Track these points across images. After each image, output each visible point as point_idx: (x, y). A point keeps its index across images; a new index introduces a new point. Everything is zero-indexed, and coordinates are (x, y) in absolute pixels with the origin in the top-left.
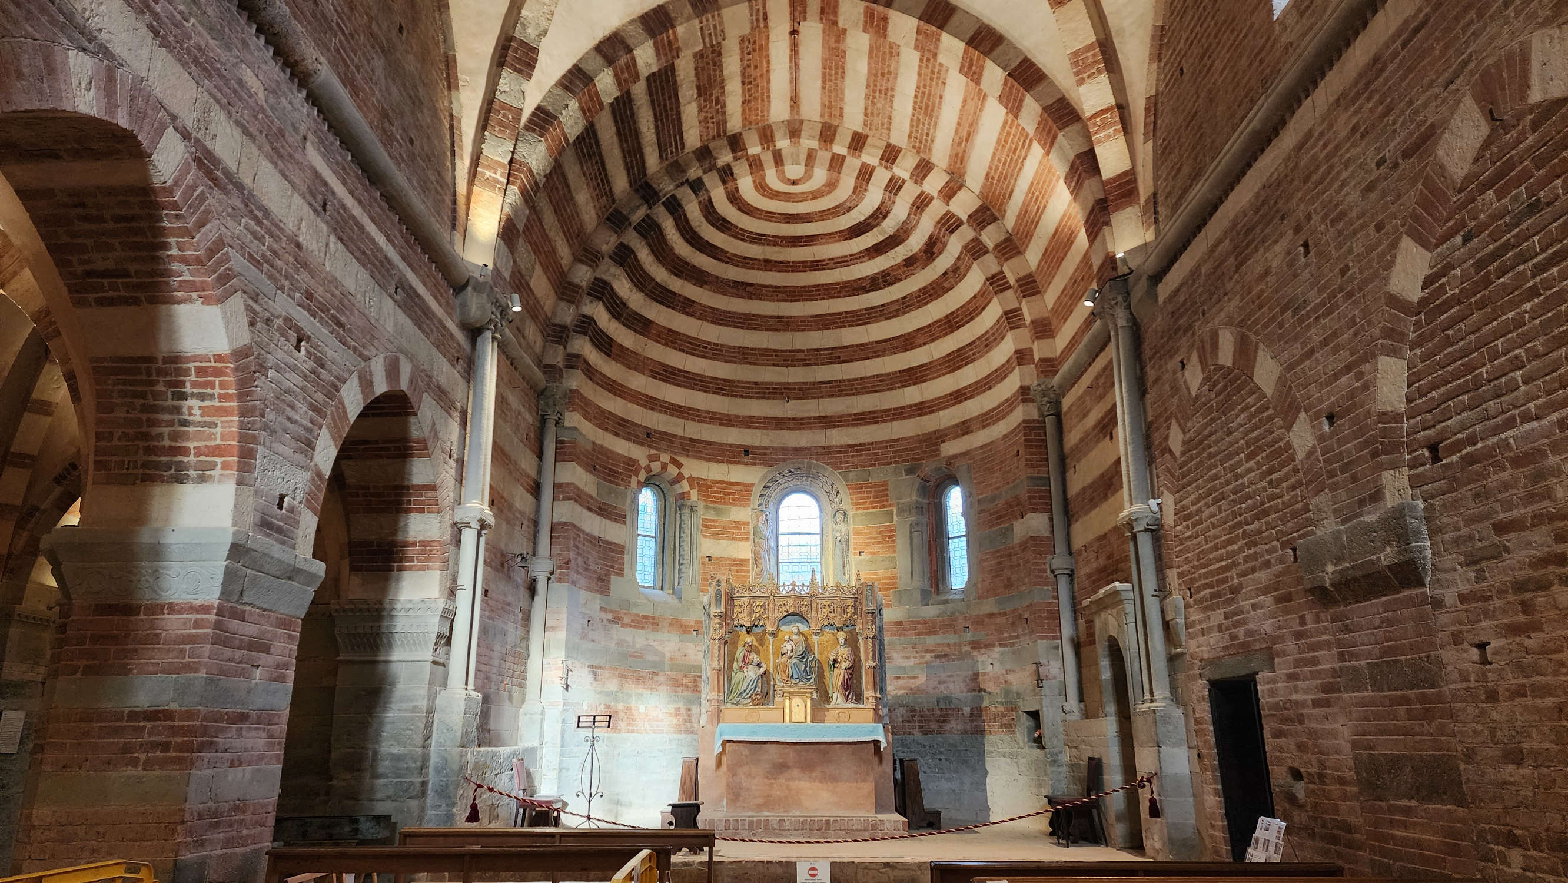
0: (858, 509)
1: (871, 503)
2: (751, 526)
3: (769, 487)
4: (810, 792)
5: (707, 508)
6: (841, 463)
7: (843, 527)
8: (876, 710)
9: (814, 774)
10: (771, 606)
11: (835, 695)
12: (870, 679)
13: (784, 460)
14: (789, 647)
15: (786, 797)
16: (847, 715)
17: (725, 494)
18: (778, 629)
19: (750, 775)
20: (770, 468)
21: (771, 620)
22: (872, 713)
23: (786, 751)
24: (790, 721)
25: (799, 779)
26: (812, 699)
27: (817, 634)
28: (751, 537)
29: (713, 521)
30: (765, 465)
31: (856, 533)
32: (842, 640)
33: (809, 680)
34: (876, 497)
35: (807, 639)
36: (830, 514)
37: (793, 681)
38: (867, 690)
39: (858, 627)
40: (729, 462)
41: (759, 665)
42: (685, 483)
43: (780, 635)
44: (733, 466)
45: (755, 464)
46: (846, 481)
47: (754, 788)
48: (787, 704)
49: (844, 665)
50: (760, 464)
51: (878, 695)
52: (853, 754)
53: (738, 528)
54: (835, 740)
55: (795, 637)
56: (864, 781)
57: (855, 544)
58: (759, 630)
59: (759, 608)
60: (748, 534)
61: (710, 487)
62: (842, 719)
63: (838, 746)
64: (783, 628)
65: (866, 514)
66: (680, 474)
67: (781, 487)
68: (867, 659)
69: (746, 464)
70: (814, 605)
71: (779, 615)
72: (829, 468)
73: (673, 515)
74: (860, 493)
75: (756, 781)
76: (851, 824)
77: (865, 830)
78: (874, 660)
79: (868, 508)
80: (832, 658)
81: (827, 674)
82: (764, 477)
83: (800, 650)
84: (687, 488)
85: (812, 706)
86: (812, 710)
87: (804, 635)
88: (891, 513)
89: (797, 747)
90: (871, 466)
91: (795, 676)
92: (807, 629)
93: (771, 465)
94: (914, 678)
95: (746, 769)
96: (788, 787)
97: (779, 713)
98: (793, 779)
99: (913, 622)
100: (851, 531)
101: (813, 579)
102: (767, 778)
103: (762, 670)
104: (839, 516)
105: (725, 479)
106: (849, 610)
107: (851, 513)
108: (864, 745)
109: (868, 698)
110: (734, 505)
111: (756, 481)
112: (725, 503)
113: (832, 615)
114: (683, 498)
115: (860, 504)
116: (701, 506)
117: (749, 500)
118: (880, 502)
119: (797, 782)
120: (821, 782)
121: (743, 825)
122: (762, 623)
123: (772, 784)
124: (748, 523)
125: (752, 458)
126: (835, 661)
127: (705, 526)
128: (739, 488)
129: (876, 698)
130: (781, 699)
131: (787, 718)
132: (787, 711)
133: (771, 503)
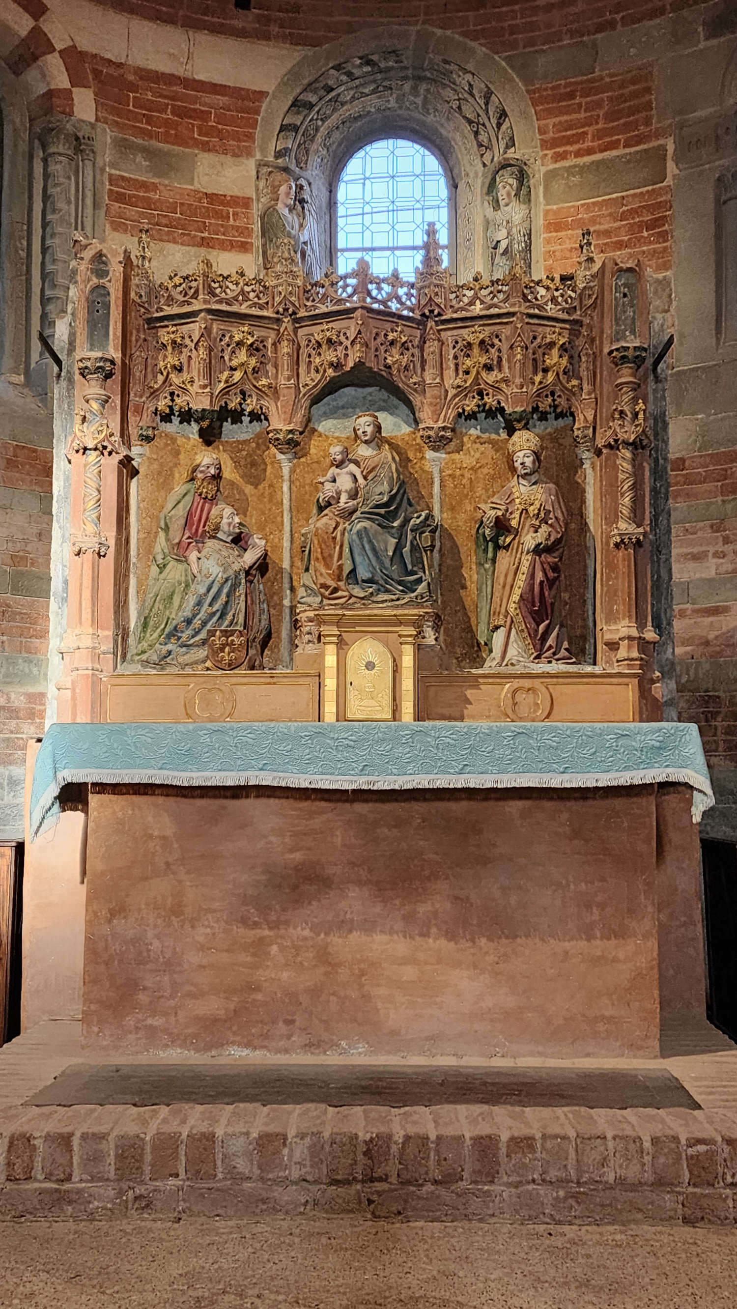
0: (561, 157)
1: (598, 135)
2: (256, 210)
3: (310, 106)
4: (409, 973)
5: (123, 147)
6: (513, 30)
7: (515, 212)
8: (644, 685)
9: (423, 909)
10: (285, 348)
11: (499, 638)
12: (624, 584)
13: (351, 29)
14: (345, 483)
15: (315, 992)
16: (543, 699)
17: (181, 113)
18: (308, 428)
19: (177, 910)
20: (309, 51)
21: (287, 395)
22: (630, 693)
23: (317, 822)
24: (341, 716)
25: (369, 926)
26: (419, 648)
27: (439, 442)
28: (257, 241)
29: (144, 186)
30: (296, 41)
31: (555, 226)
32: (524, 458)
33: (410, 588)
34: (611, 116)
35: (404, 461)
36: (478, 181)
37: (357, 591)
38: (611, 618)
39: (585, 415)
40: (192, 24)
41: (239, 540)
42: (54, 65)
43: (314, 448)
44: (203, 38)
45: (267, 37)
46: (527, 81)
47: (193, 958)
48: (331, 660)
49: (530, 540)
50: (284, 38)
51: (650, 635)
52: (576, 834)
53: (219, 215)
54: (507, 781)
55: (364, 451)
56: (620, 933)
57: (550, 254)
58: (243, 432)
59: (242, 356)
60: (248, 232)
61: (133, 88)
62: (523, 711)
63: (515, 806)
64: (325, 426)
65: (583, 170)
66: (36, 32)
67: (345, 112)
68: (612, 517)
69: (240, 34)
70: (432, 347)
71: (310, 379)
72: (481, 50)
73: (22, 163)
74: (568, 111)
75: (201, 934)
76: (592, 1157)
77: (661, 1183)
78: (636, 516)
79: (589, 152)
80: (489, 521)
81: (471, 574)
82: (293, 75)
83: (382, 490)
84: (62, 80)
85: (419, 666)
86: (419, 680)
87: (393, 446)
88: (660, 154)
89: (361, 808)
90: (600, 28)
91: (363, 573)
92: (406, 429)
93: (314, 43)
94: (715, 611)
95: (160, 888)
96: (324, 957)
97: (305, 693)
98: (344, 926)
99: (715, 458)
100: (539, 222)
101: (430, 261)
102: (244, 921)
103: (250, 557)
104: (507, 183)
105: (180, 72)
106: (553, 358)
107: (539, 169)
108: (618, 803)
109: (613, 646)
110: (206, 148)
111: (269, 86)
112: (179, 140)
113: (491, 377)
114: (48, 111)
115: (569, 141)
116: (106, 137)
117: (251, 137)
118: (627, 127)
119: (356, 937)
120: (451, 936)
121: (96, 1158)
122: (251, 404)
123: (260, 944)
124: (246, 203)
125: (259, 19)
126: (501, 526)
127: (120, 198)
128: (222, 100)
129: (643, 645)
130: (311, 649)
131: (330, 709)
132: (330, 683)
133: (314, 161)
